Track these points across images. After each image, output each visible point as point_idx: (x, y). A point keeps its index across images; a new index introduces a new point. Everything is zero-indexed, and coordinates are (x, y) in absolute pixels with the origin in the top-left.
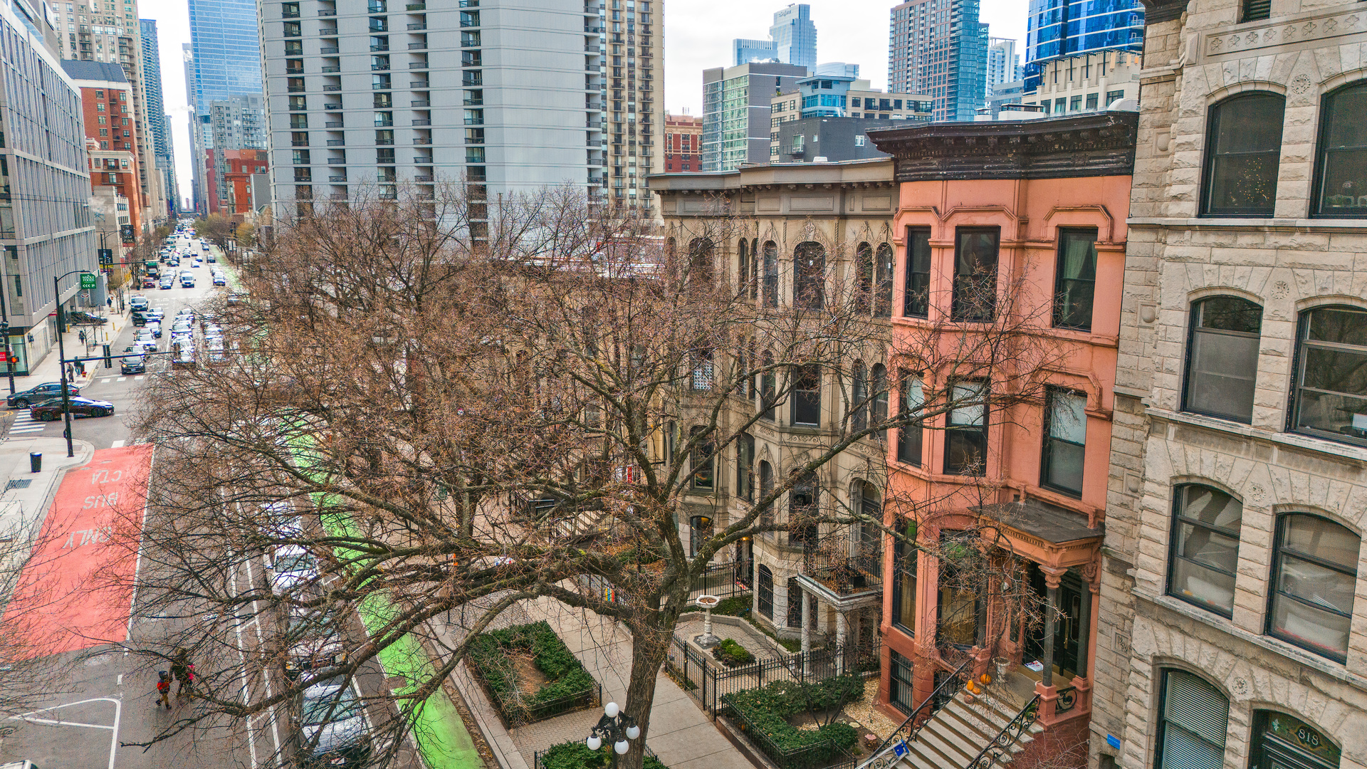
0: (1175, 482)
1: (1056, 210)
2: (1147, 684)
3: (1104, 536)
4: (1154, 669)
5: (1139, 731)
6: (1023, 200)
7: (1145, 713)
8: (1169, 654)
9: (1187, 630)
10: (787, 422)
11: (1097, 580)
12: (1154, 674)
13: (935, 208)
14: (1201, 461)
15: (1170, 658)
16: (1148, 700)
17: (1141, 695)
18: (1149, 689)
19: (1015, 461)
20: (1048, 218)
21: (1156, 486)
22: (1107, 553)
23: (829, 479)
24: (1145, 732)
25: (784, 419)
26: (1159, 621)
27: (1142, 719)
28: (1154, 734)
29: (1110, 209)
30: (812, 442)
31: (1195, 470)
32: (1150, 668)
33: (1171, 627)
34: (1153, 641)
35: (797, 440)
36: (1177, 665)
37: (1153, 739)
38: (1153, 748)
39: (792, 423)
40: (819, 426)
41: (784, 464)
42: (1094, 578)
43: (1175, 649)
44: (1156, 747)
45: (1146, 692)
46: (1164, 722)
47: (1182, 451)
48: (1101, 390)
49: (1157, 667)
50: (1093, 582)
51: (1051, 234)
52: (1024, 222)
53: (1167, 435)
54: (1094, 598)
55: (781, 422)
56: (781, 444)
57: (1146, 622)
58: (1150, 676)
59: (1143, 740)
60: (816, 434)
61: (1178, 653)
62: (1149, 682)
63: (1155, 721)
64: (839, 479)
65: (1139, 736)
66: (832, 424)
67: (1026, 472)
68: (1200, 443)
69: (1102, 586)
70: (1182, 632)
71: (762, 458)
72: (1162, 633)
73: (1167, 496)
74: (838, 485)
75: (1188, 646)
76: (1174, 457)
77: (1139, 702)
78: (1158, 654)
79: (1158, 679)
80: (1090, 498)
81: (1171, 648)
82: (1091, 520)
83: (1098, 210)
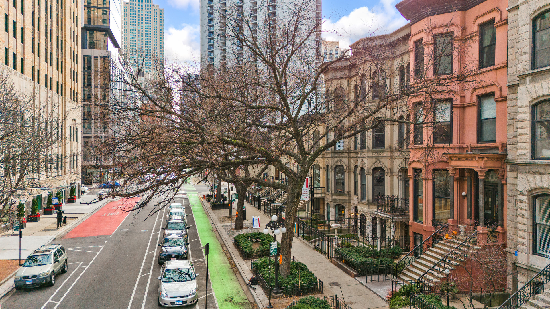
0: (531, 104)
1: (477, 18)
2: (526, 206)
3: (507, 155)
4: (529, 198)
5: (524, 231)
6: (463, 20)
7: (526, 221)
8: (535, 187)
9: (542, 171)
10: (370, 147)
11: (505, 177)
12: (529, 200)
13: (425, 29)
14: (542, 88)
15: (535, 189)
16: (527, 214)
17: (523, 212)
18: (527, 208)
19: (466, 136)
20: (474, 23)
21: (523, 108)
22: (509, 162)
23: (389, 171)
24: (526, 230)
25: (369, 146)
26: (529, 172)
27: (525, 224)
28: (531, 231)
29: (499, 8)
30: (381, 155)
31: (540, 93)
32: (527, 197)
33: (535, 173)
34: (527, 183)
35: (375, 155)
36: (539, 192)
37: (531, 234)
38: (531, 238)
39: (373, 148)
40: (385, 148)
41: (369, 166)
42: (503, 176)
43: (537, 183)
44: (533, 238)
45: (525, 210)
46: (537, 224)
47: (533, 87)
48: (501, 88)
49: (530, 197)
50: (503, 178)
51: (476, 29)
52: (464, 29)
53: (526, 83)
54: (505, 186)
55: (368, 147)
56: (368, 157)
57: (523, 176)
58: (527, 201)
59: (526, 235)
60: (383, 152)
61: (539, 184)
62: (527, 205)
63: (531, 225)
64: (394, 171)
65: (524, 233)
66: (390, 147)
67: (471, 139)
68: (541, 80)
69: (508, 179)
70: (541, 174)
71: (361, 166)
72: (531, 178)
73: (528, 111)
74: (394, 174)
75: (543, 179)
76: (530, 91)
77: (523, 216)
78: (530, 189)
79: (531, 203)
80: (499, 139)
81: (536, 184)
82: (500, 149)
83: (495, 10)
